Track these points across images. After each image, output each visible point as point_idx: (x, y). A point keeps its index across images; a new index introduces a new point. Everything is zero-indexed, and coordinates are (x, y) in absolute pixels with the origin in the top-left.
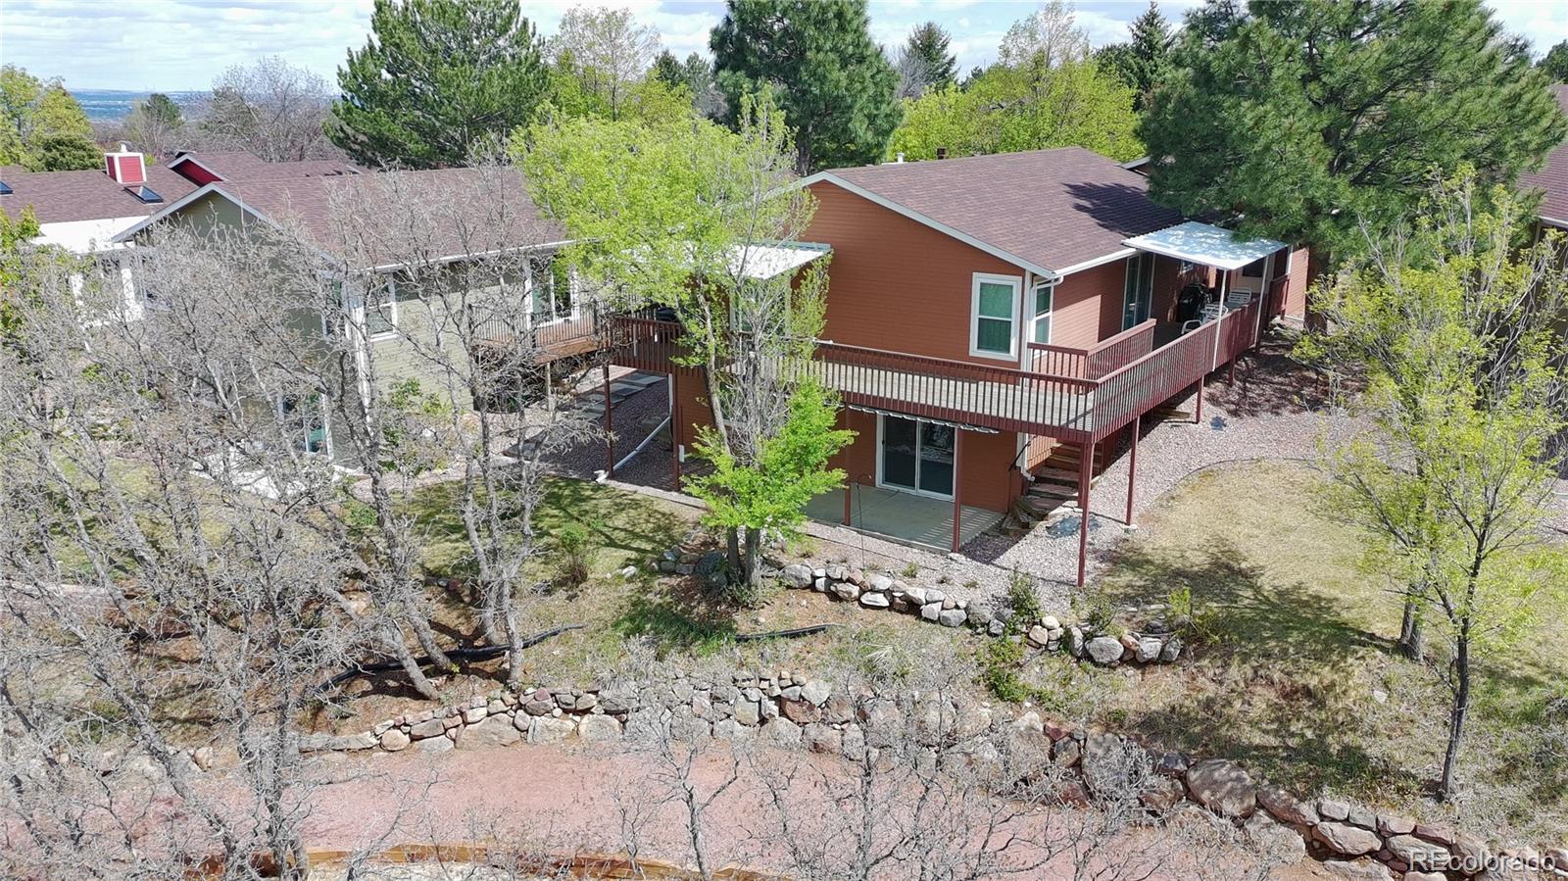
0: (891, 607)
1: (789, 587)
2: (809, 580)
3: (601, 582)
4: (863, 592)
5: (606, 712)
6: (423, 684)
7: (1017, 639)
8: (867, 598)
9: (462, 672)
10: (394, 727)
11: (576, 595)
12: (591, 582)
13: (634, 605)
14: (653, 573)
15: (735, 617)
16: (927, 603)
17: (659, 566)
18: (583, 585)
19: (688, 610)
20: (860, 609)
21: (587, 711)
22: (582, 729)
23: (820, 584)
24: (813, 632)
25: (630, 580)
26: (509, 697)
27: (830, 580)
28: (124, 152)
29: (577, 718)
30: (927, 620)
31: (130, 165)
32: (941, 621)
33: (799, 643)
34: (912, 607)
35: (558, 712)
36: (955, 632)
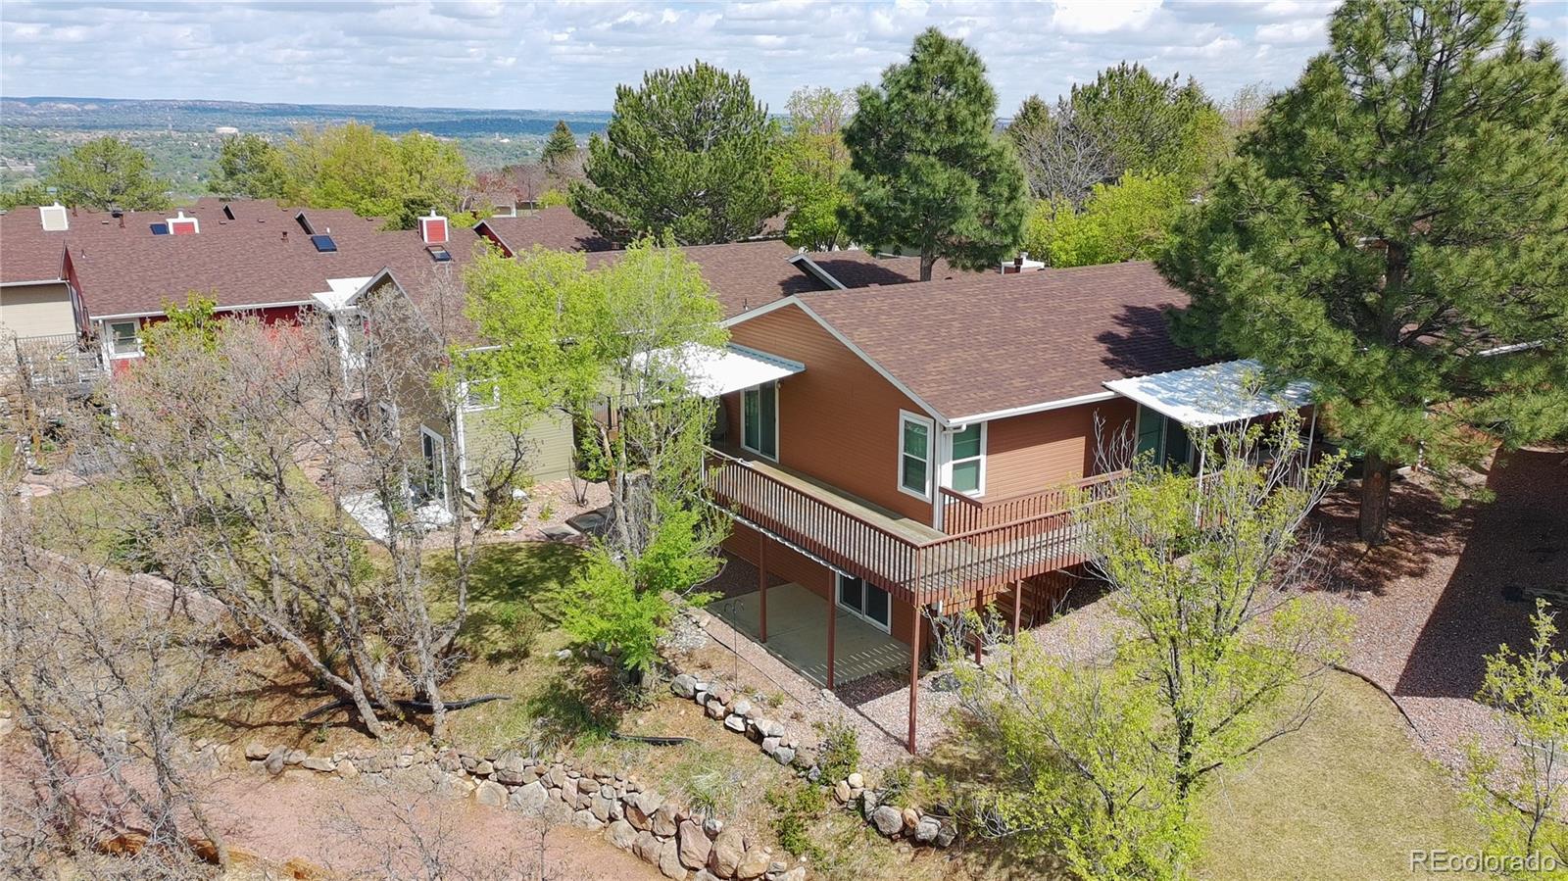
0: (745, 733)
1: (677, 695)
2: (692, 693)
3: (540, 660)
4: (727, 713)
5: (499, 781)
6: (375, 725)
7: (825, 790)
8: (730, 720)
9: (407, 719)
10: (347, 758)
11: (517, 669)
12: (532, 658)
13: (552, 686)
14: (584, 660)
15: (625, 715)
16: (769, 736)
17: (590, 654)
18: (525, 660)
19: (589, 702)
20: (722, 729)
21: (485, 777)
22: (478, 791)
23: (700, 697)
24: (673, 742)
25: (562, 663)
26: (430, 750)
27: (708, 697)
28: (434, 217)
29: (478, 781)
30: (765, 752)
31: (437, 228)
32: (775, 757)
33: (659, 751)
34: (757, 737)
35: (462, 772)
36: (784, 769)
